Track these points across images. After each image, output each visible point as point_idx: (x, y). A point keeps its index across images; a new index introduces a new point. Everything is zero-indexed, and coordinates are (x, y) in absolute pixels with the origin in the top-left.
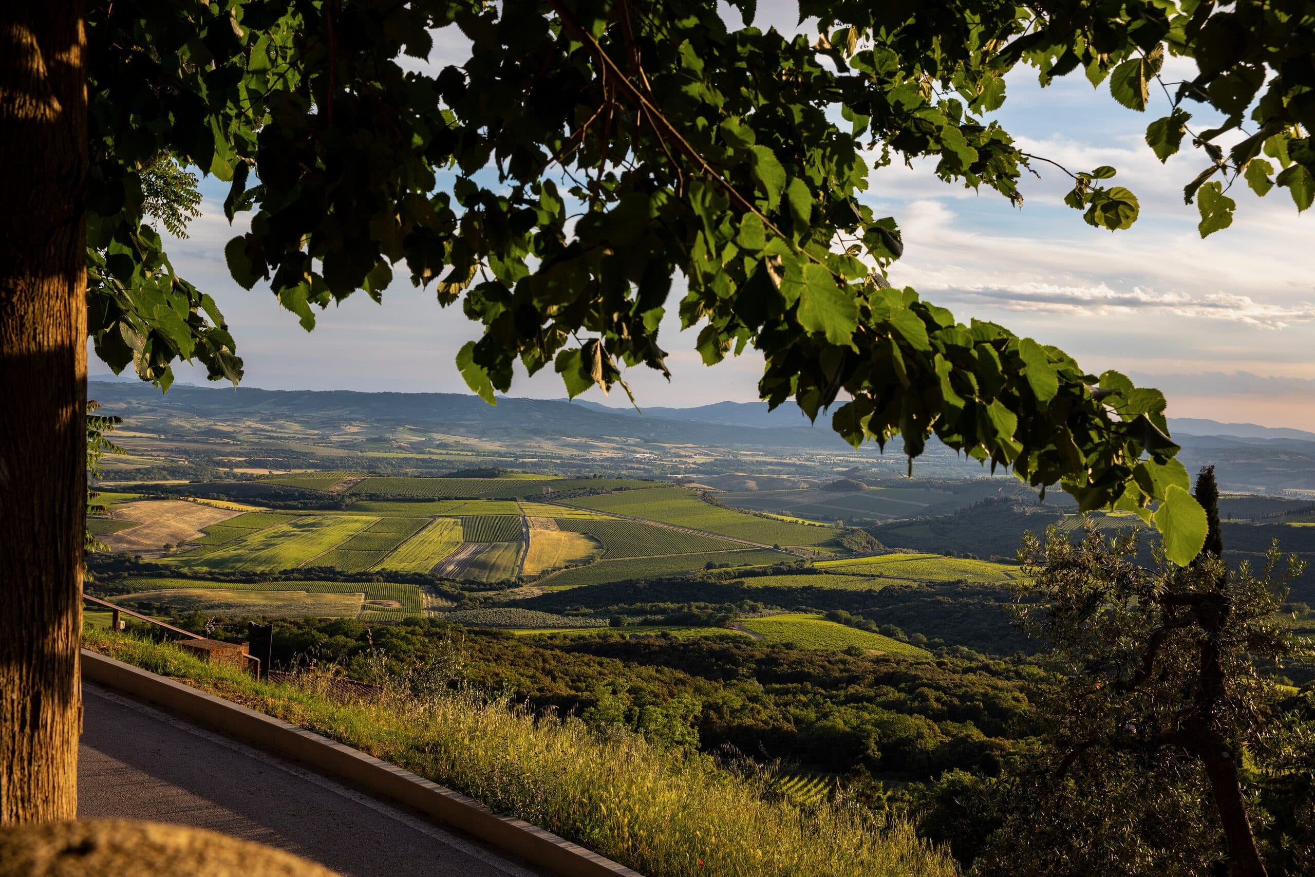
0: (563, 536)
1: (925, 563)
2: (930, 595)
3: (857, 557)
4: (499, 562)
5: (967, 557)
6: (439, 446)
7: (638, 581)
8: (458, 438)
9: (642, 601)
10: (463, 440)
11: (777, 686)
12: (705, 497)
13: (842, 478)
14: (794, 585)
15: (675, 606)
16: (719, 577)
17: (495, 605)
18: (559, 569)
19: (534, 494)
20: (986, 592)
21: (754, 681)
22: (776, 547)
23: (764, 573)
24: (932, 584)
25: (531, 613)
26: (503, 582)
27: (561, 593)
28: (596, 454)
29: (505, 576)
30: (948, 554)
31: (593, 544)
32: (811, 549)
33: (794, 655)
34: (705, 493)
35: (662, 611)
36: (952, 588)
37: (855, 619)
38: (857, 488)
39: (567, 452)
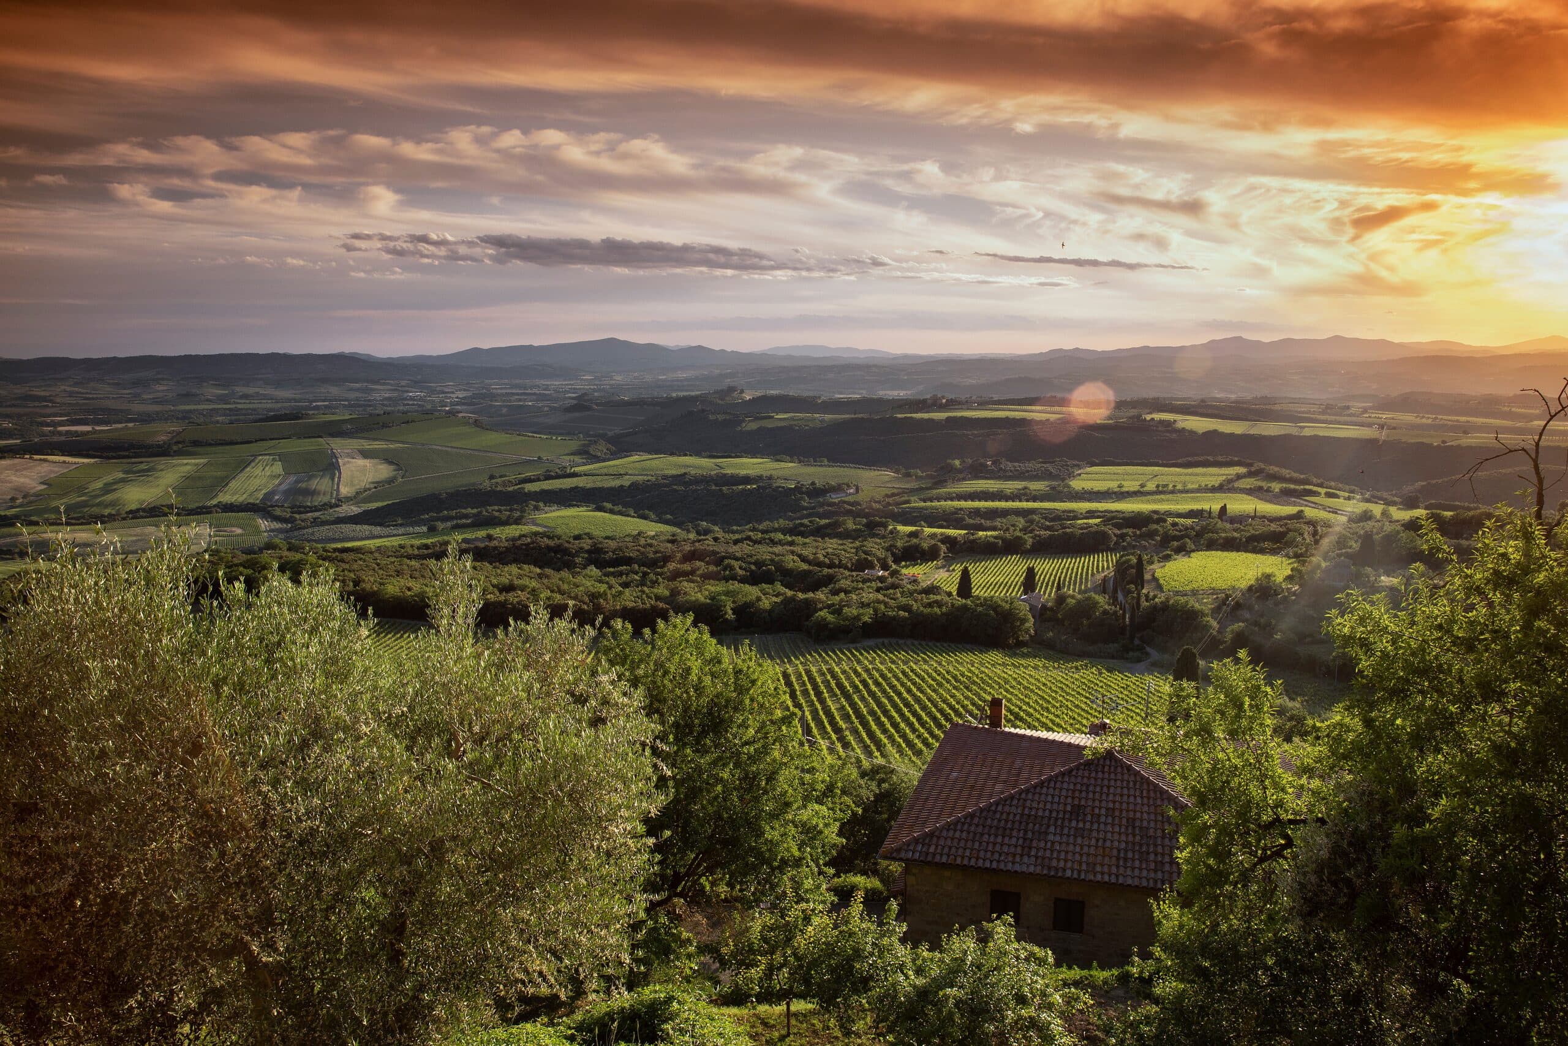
0: (367, 463)
1: (657, 462)
2: (666, 485)
3: (604, 460)
4: (319, 488)
5: (685, 455)
6: (241, 397)
7: (440, 494)
8: (257, 390)
9: (447, 509)
10: (262, 391)
12: (476, 423)
13: (576, 402)
14: (563, 487)
15: (475, 511)
16: (504, 484)
17: (324, 523)
18: (369, 489)
19: (336, 430)
20: (705, 480)
22: (539, 458)
23: (539, 480)
24: (665, 477)
25: (358, 527)
26: (325, 504)
27: (378, 509)
28: (376, 396)
29: (326, 499)
30: (672, 454)
31: (392, 467)
32: (567, 458)
34: (476, 421)
35: (466, 516)
36: (680, 479)
37: (617, 508)
38: (588, 408)
39: (352, 395)
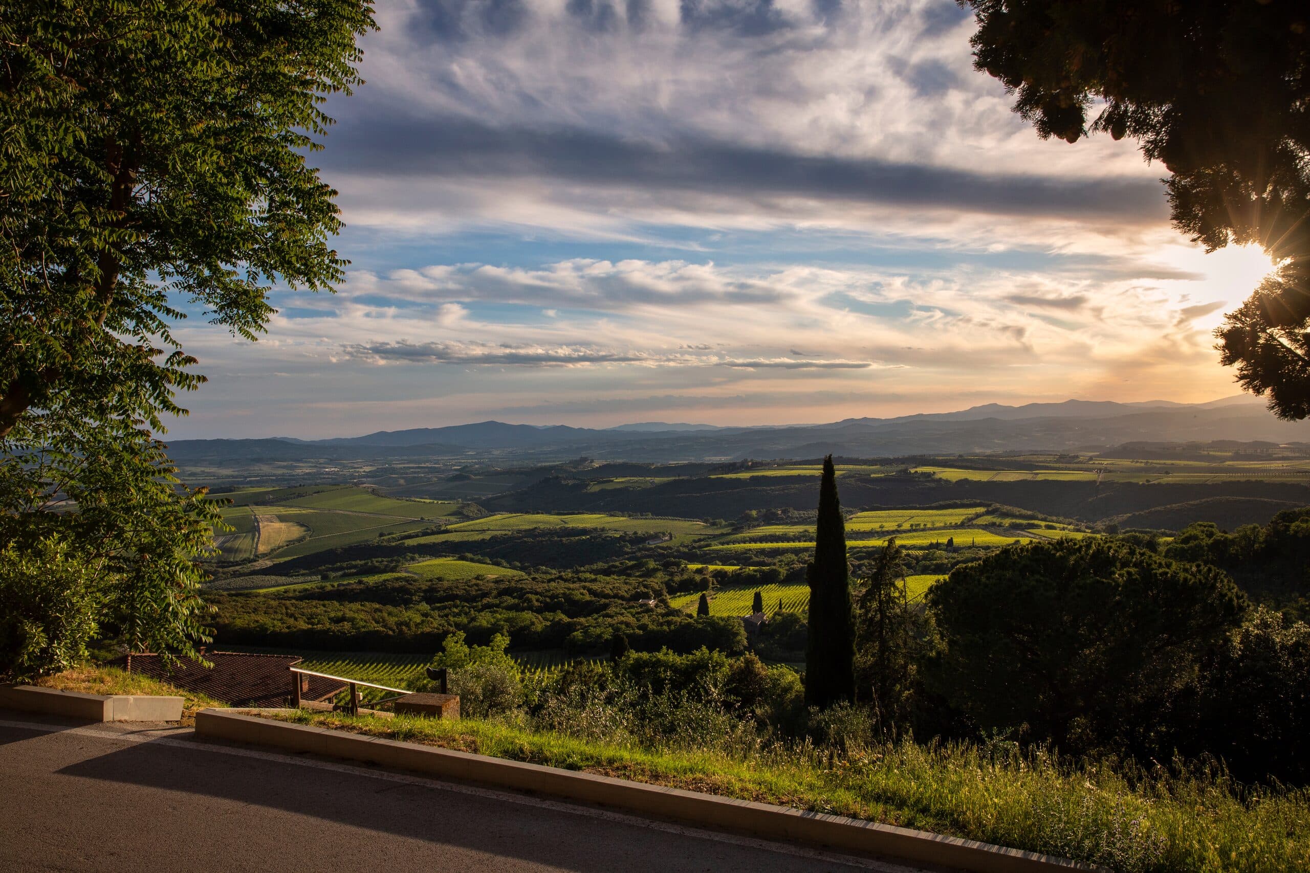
0: (283, 525)
1: (514, 519)
2: (520, 538)
3: (473, 520)
4: (241, 547)
5: (538, 513)
6: (190, 475)
7: (336, 549)
8: (202, 469)
9: (340, 562)
10: (207, 470)
11: (438, 605)
12: (374, 492)
13: (458, 473)
14: (436, 541)
15: (363, 562)
16: (389, 541)
17: (241, 575)
18: (282, 547)
19: (260, 500)
20: (551, 533)
21: (424, 603)
22: (422, 519)
23: (417, 536)
24: (519, 531)
25: (267, 578)
26: (245, 560)
27: (286, 562)
28: (299, 471)
29: (245, 556)
30: (527, 513)
31: (303, 529)
32: (444, 518)
33: (446, 584)
34: (373, 490)
35: (355, 567)
36: (531, 533)
37: (476, 558)
38: (468, 478)
39: (280, 472)
